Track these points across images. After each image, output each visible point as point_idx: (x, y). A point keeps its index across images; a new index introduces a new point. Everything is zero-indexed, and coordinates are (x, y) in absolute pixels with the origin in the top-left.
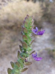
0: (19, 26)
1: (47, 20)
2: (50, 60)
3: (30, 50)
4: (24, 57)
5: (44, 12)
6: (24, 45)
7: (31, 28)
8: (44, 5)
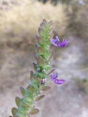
0: (30, 42)
1: (75, 32)
2: (80, 96)
3: (48, 67)
4: (40, 78)
5: (70, 20)
6: (39, 60)
7: (49, 37)
8: (70, 10)
